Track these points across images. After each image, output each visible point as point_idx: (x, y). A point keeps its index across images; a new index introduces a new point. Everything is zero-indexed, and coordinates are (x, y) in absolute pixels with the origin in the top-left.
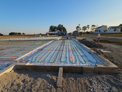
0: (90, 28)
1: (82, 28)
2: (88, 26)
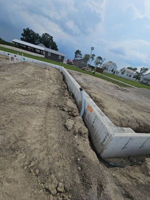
0: (94, 60)
1: (83, 56)
2: (94, 55)
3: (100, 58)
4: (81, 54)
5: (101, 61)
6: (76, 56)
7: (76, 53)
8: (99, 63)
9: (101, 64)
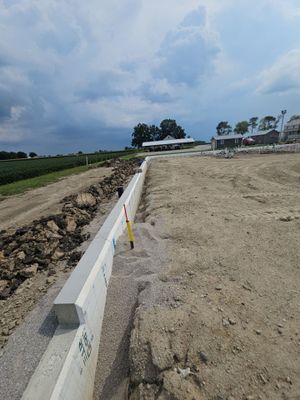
0: (258, 127)
2: (255, 119)
3: (269, 119)
4: (229, 127)
5: (272, 123)
6: (219, 134)
7: (218, 128)
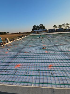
2: (63, 24)
4: (56, 26)
5: (68, 25)
7: (54, 26)
8: (68, 26)
9: (69, 26)
